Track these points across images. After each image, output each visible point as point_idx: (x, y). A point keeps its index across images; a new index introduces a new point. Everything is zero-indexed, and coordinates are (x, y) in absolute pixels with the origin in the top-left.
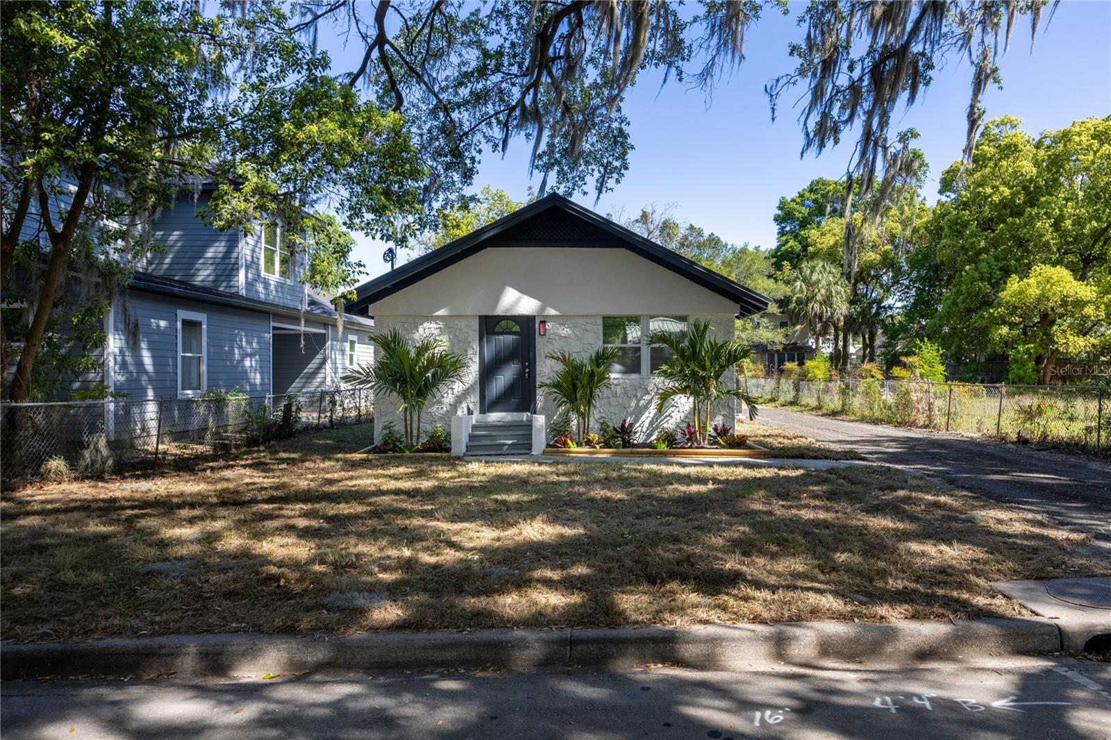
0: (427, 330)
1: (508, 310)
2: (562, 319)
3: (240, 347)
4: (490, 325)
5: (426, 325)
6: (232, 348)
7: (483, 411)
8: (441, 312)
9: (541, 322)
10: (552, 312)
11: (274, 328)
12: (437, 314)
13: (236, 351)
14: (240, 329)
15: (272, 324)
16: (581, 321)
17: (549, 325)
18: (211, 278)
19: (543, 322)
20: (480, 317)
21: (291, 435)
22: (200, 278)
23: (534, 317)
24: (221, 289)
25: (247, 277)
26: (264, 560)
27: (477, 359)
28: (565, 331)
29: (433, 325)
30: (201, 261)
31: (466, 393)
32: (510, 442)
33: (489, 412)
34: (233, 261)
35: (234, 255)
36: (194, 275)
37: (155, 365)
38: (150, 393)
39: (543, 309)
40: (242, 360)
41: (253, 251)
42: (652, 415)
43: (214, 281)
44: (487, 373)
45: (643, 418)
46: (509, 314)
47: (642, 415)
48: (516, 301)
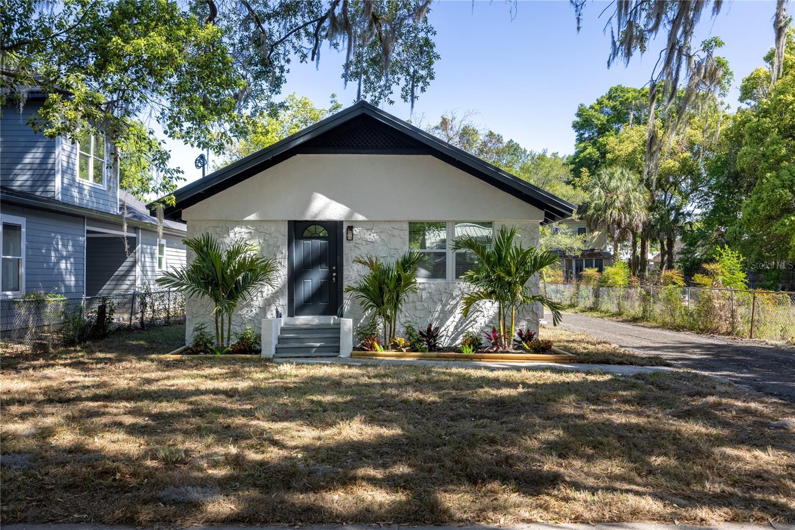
0: (238, 235)
1: (316, 215)
2: (369, 224)
3: (57, 250)
4: (299, 230)
5: (237, 229)
6: (49, 250)
7: (291, 314)
8: (252, 217)
9: (349, 227)
10: (360, 217)
11: (89, 232)
12: (247, 218)
13: (53, 254)
14: (56, 233)
15: (87, 228)
16: (387, 226)
17: (356, 231)
18: (28, 183)
19: (350, 228)
20: (289, 222)
21: (105, 336)
22: (18, 183)
23: (341, 222)
24: (38, 194)
25: (62, 183)
26: (98, 455)
27: (285, 263)
28: (372, 236)
29: (244, 230)
30: (19, 167)
31: (275, 297)
32: (318, 345)
33: (297, 314)
34: (49, 166)
35: (51, 161)
36: (13, 180)
39: (351, 214)
40: (58, 263)
41: (69, 157)
42: (457, 320)
43: (32, 186)
44: (296, 276)
45: (448, 323)
46: (317, 219)
47: (447, 319)
48: (325, 207)
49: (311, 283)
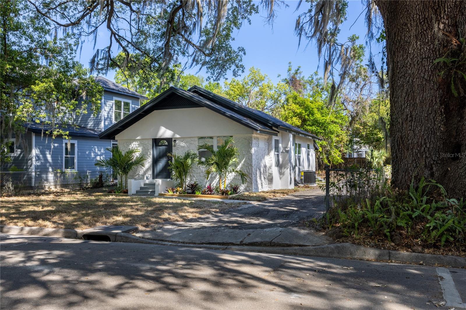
0: (134, 145)
1: (161, 136)
2: (182, 139)
3: (95, 152)
4: (156, 142)
5: (134, 143)
6: (90, 153)
7: (153, 178)
8: (138, 138)
9: (174, 141)
10: (178, 136)
11: (113, 144)
12: (137, 138)
13: (92, 154)
14: (94, 146)
15: (112, 143)
16: (189, 140)
17: (177, 142)
18: (93, 125)
19: (175, 141)
20: (153, 139)
21: (102, 186)
22: (89, 126)
23: (172, 139)
24: (96, 129)
25: (105, 124)
27: (151, 156)
28: (183, 144)
29: (137, 143)
30: (90, 119)
31: (147, 170)
32: (151, 190)
33: (156, 178)
34: (99, 118)
35: (100, 116)
36: (88, 124)
37: (52, 160)
38: (50, 170)
39: (174, 135)
40: (95, 157)
41: (108, 113)
42: (217, 181)
43: (94, 126)
44: (155, 162)
45: (214, 182)
46: (162, 137)
47: (213, 181)
48: (165, 132)
49: (161, 165)
